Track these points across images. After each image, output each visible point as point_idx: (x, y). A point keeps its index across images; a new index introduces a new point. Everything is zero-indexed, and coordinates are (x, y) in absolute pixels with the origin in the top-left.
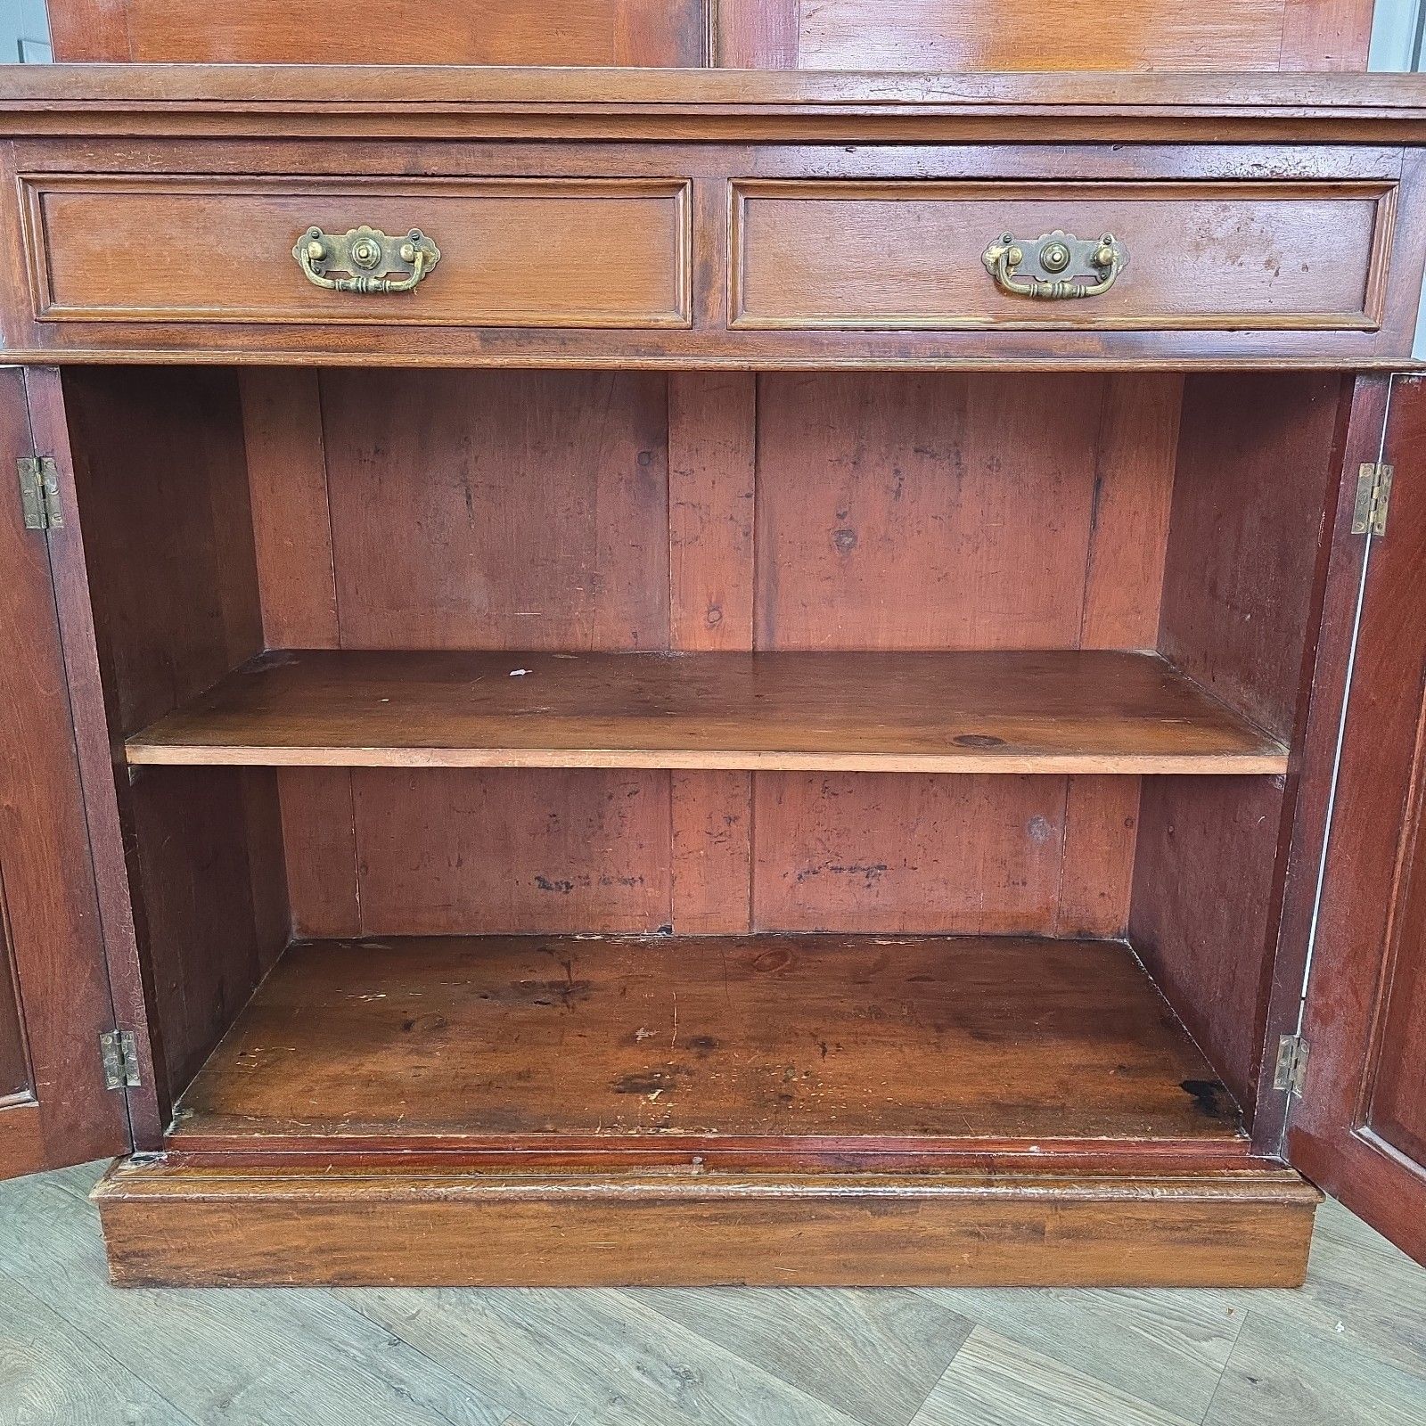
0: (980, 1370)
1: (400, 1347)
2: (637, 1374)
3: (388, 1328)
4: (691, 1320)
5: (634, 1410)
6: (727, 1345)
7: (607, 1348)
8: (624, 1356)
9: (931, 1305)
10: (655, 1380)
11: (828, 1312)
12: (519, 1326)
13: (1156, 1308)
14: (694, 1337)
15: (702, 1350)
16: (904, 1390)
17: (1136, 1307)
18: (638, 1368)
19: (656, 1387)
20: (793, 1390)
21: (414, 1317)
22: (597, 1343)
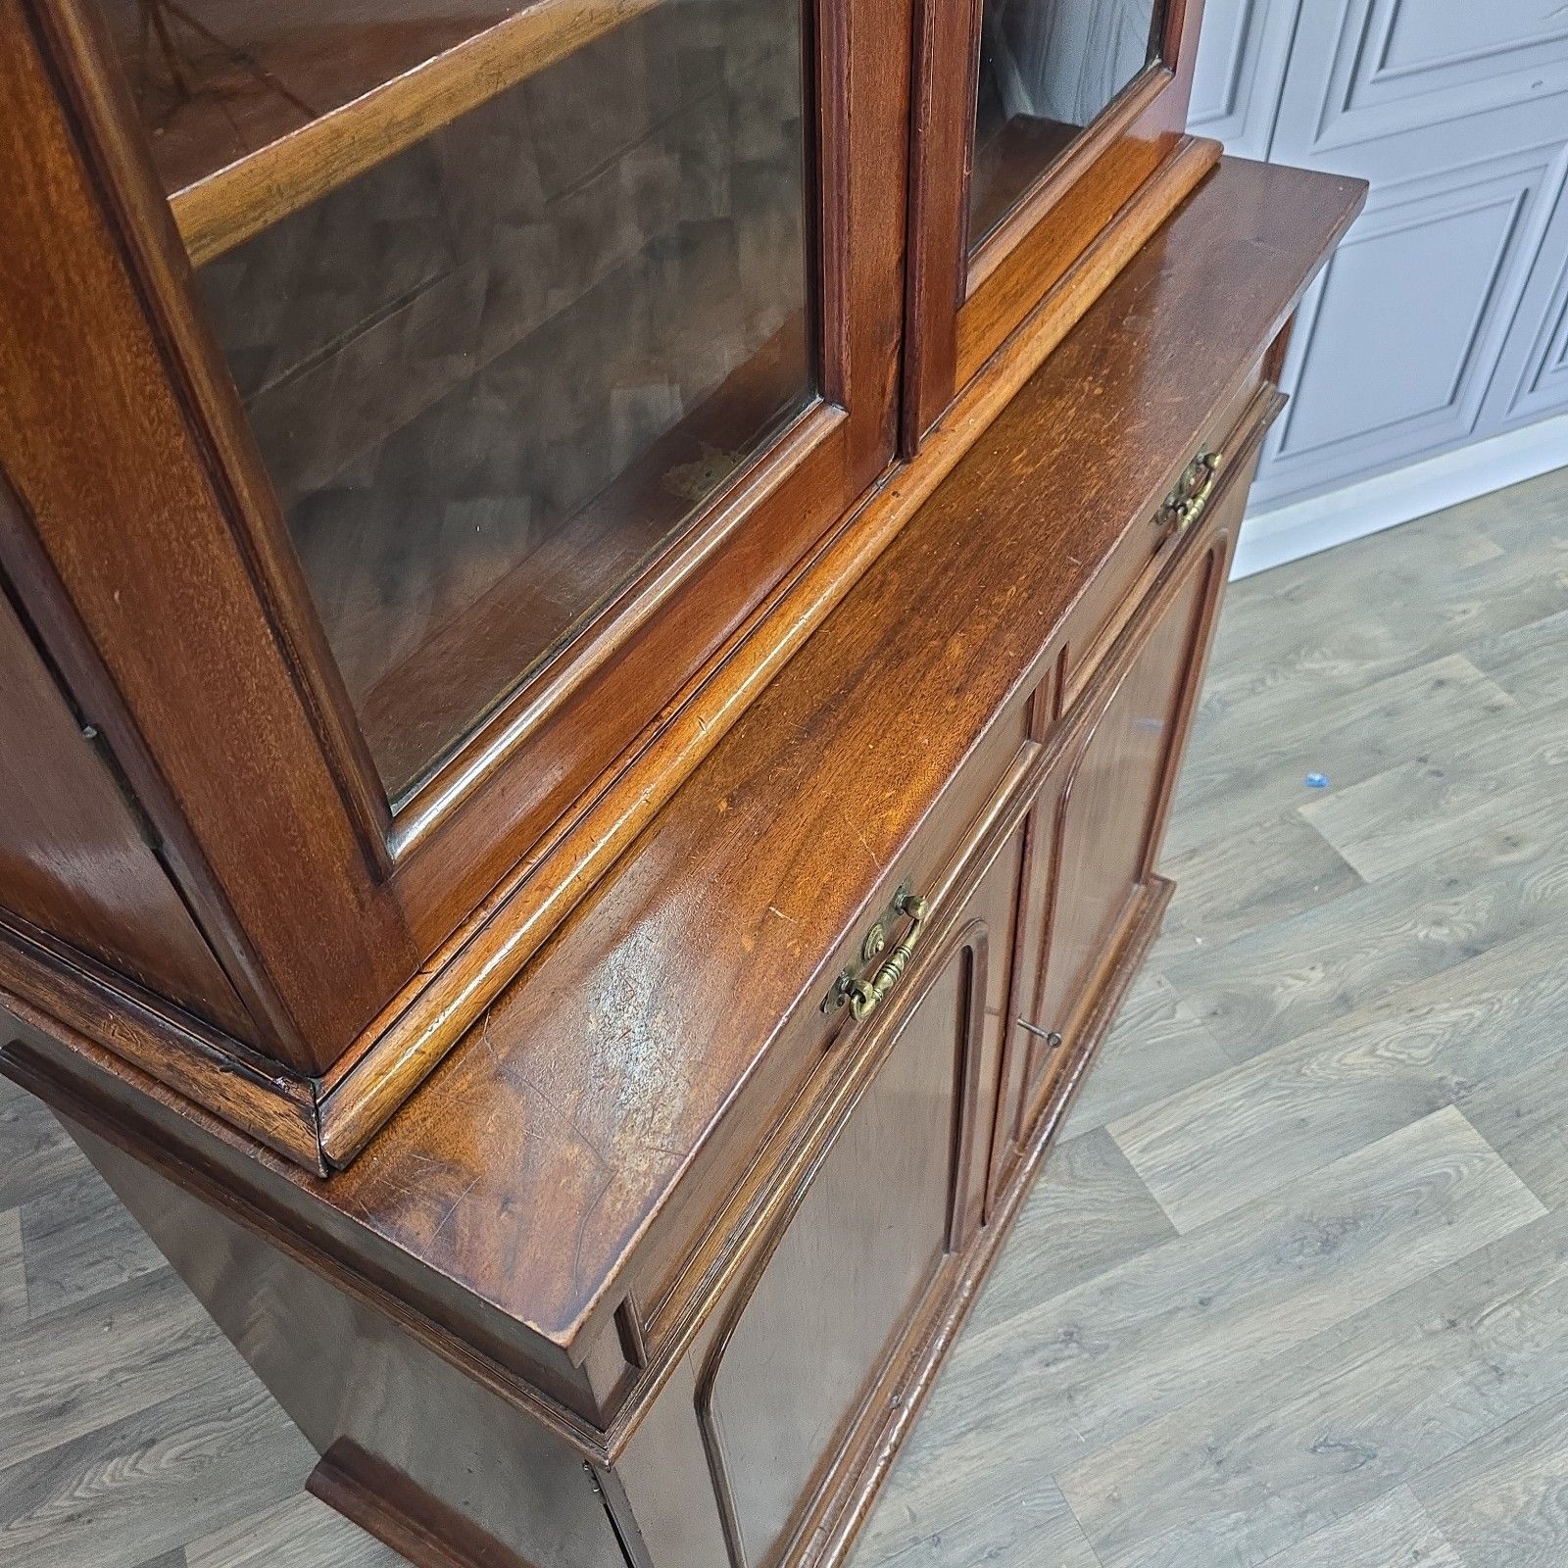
0: (1144, 1150)
1: (943, 1538)
2: (1053, 1369)
3: (916, 1541)
4: (1013, 1305)
5: (1086, 1387)
6: (1052, 1292)
7: (1017, 1378)
8: (1030, 1369)
9: (1074, 1141)
10: (1063, 1359)
11: (1051, 1210)
12: (963, 1434)
13: (1140, 1017)
14: (1036, 1312)
15: (1049, 1311)
16: (1142, 1205)
17: (1132, 1027)
18: (1047, 1365)
19: (1069, 1363)
20: (1111, 1274)
21: (913, 1517)
22: (1010, 1382)
